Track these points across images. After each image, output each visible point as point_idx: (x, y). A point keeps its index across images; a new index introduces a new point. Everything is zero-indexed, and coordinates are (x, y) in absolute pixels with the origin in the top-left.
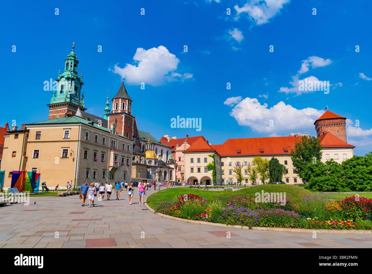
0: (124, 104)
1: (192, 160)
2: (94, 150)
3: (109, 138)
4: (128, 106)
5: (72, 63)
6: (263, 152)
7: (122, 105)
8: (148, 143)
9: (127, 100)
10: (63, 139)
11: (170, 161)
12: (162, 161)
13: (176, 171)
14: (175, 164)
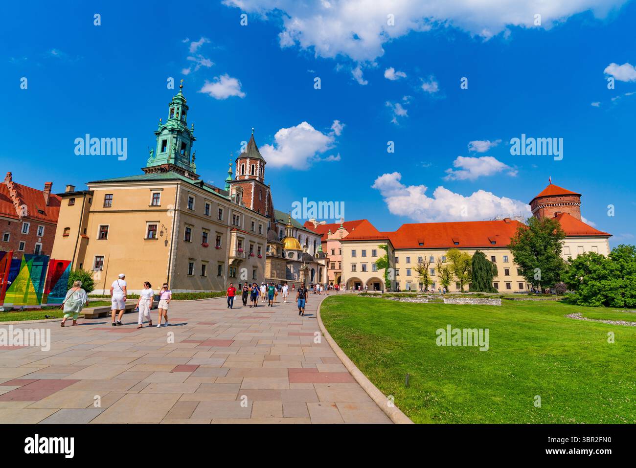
0: (253, 166)
1: (354, 254)
2: (203, 228)
3: (230, 211)
4: (260, 169)
5: (178, 109)
6: (458, 243)
7: (250, 169)
8: (288, 227)
9: (258, 160)
10: (150, 206)
11: (319, 255)
12: (308, 254)
13: (327, 269)
14: (326, 258)
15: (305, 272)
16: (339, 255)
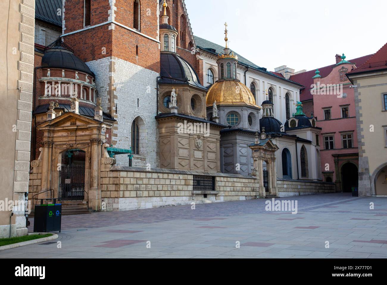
11: (297, 121)
12: (273, 118)
13: (317, 150)
14: (314, 127)
15: (265, 154)
16: (341, 119)
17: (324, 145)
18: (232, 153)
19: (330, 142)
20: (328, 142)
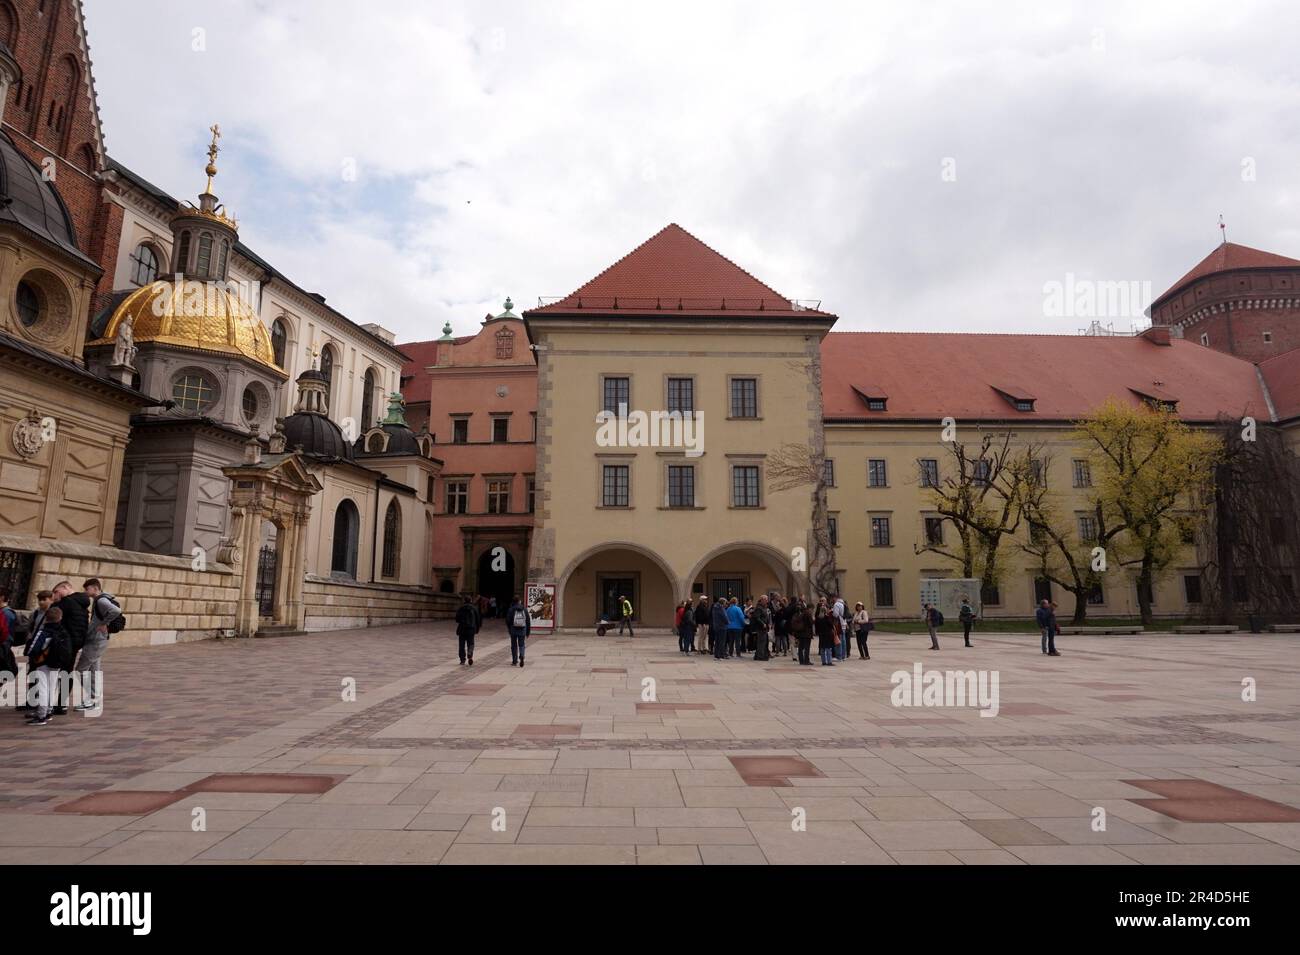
1: (615, 396)
6: (1031, 402)
11: (386, 440)
12: (325, 418)
13: (427, 513)
14: (425, 457)
15: (275, 500)
16: (489, 444)
17: (444, 503)
18: (172, 493)
19: (460, 496)
20: (454, 497)
